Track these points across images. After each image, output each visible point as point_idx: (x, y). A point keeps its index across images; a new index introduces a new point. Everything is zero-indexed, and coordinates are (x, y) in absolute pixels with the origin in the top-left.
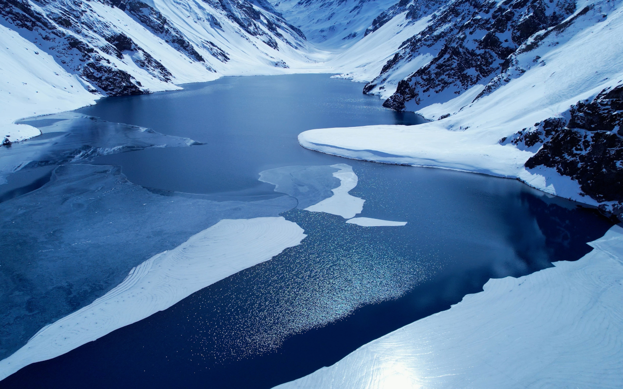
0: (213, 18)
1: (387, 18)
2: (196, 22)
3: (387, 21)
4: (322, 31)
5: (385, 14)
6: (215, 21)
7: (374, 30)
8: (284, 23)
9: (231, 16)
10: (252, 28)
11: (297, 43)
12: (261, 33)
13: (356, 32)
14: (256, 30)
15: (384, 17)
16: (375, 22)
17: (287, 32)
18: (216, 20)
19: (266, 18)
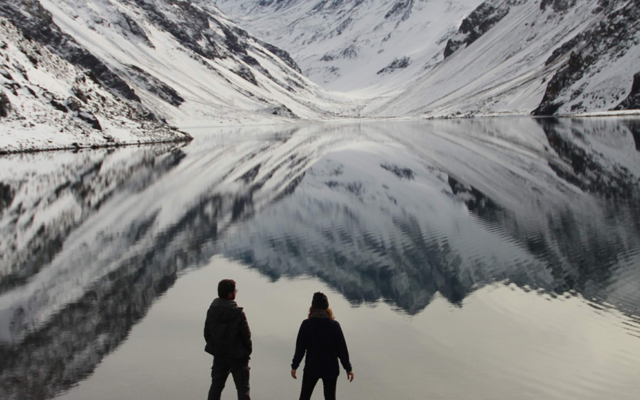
0: (128, 20)
1: (496, 13)
2: (93, 29)
3: (496, 20)
4: (326, 58)
5: (487, 8)
6: (133, 27)
7: (469, 41)
8: (251, 40)
9: (155, 18)
10: (202, 43)
11: (288, 79)
12: (221, 54)
13: (407, 56)
14: (212, 49)
15: (486, 13)
16: (466, 26)
17: (264, 58)
18: (135, 24)
19: (221, 26)
